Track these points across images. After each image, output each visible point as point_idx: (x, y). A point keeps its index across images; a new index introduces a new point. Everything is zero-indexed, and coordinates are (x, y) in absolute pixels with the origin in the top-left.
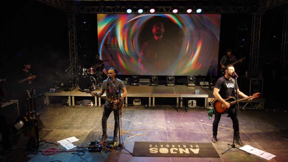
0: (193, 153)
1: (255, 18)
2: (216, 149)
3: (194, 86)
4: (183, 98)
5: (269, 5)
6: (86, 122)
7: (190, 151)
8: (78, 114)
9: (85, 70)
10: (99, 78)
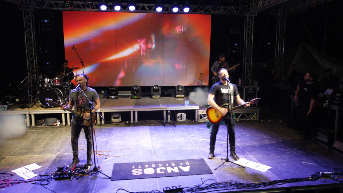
0: (183, 171)
1: (247, 20)
2: (208, 164)
3: (183, 97)
4: (171, 111)
5: (261, 6)
6: (51, 145)
7: (179, 169)
8: (40, 136)
9: (48, 80)
10: (67, 90)
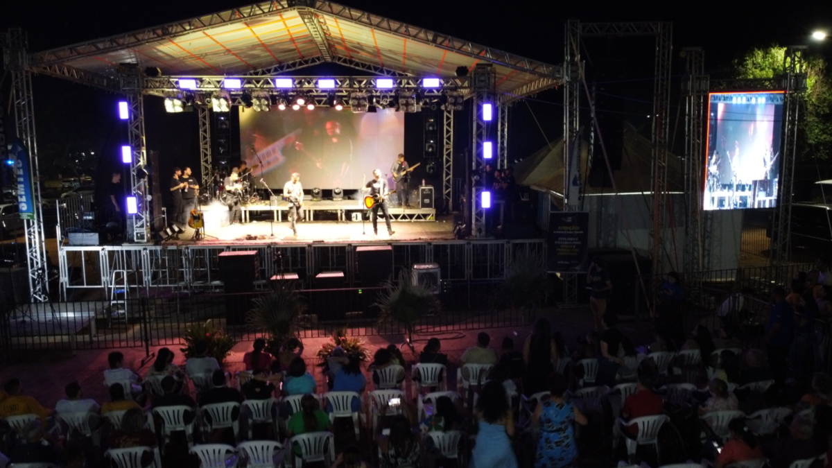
4: (346, 210)
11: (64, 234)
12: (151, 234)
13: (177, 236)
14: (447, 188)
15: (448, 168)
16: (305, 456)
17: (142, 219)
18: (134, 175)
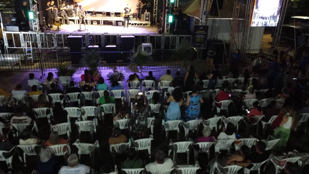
4: (116, 21)
9: (69, 6)
11: (4, 26)
12: (40, 28)
13: (50, 29)
14: (155, 13)
15: (156, 5)
16: (105, 112)
17: (36, 21)
18: (31, 3)
